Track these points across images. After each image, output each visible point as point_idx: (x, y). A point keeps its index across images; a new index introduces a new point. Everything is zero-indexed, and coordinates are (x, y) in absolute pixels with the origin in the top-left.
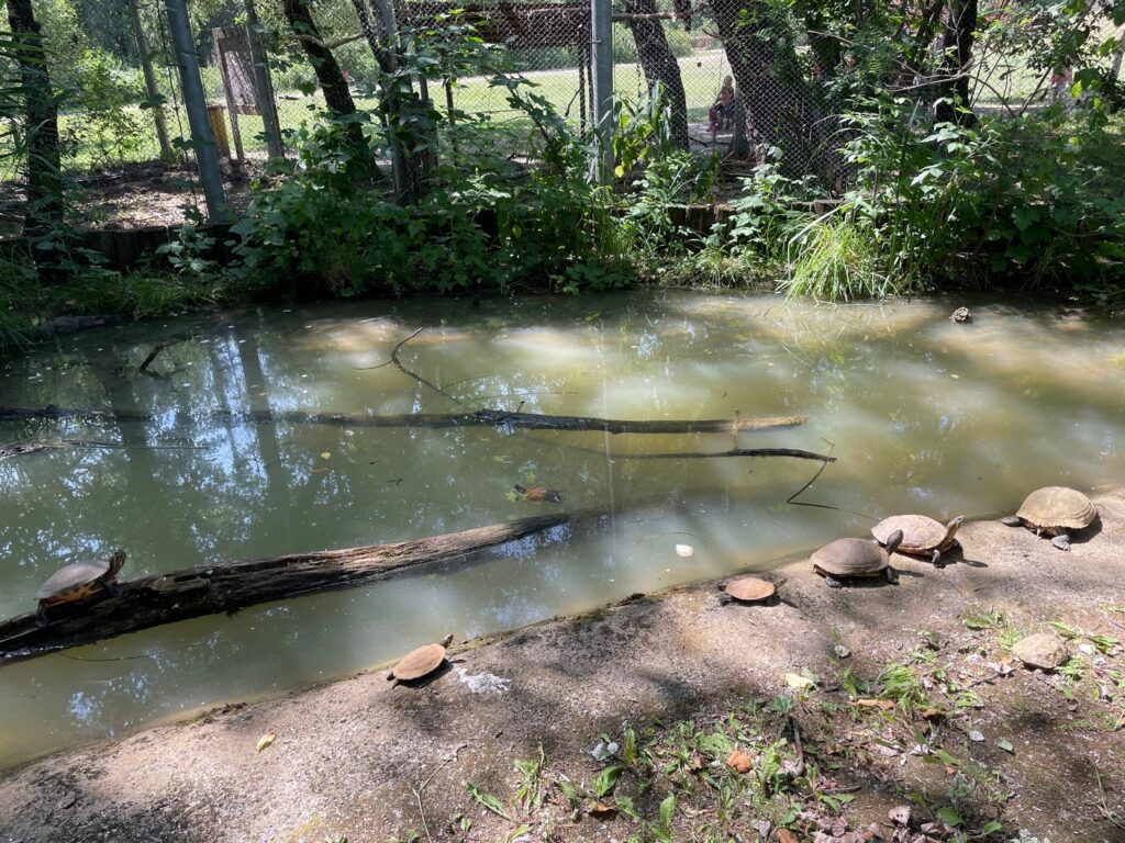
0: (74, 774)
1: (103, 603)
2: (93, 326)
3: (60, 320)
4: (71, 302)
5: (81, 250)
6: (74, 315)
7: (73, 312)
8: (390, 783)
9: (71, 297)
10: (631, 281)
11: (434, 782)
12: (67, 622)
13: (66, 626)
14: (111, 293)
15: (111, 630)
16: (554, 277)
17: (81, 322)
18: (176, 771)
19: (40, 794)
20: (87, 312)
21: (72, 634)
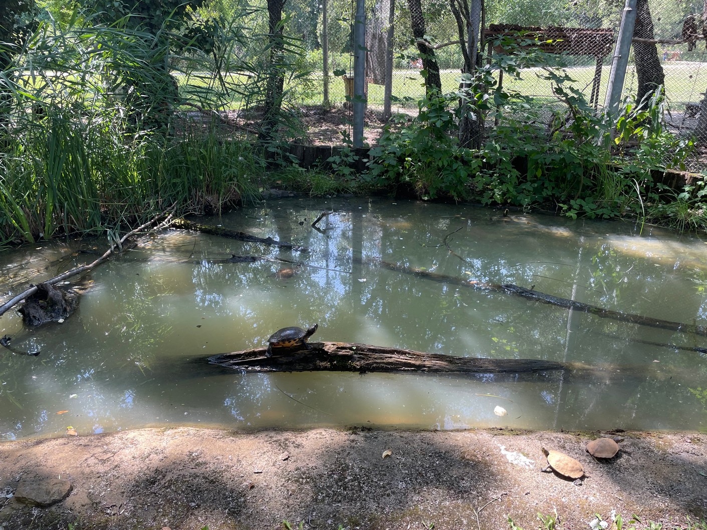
0: (287, 442)
1: (300, 352)
2: (288, 197)
3: (273, 191)
4: (279, 182)
5: (288, 154)
6: (279, 189)
7: (279, 187)
8: (459, 501)
9: (280, 179)
10: (615, 215)
11: (487, 510)
12: (281, 357)
13: (280, 359)
14: (299, 180)
15: (301, 367)
16: (561, 205)
17: (283, 193)
18: (339, 456)
19: (269, 448)
20: (286, 188)
21: (282, 364)
